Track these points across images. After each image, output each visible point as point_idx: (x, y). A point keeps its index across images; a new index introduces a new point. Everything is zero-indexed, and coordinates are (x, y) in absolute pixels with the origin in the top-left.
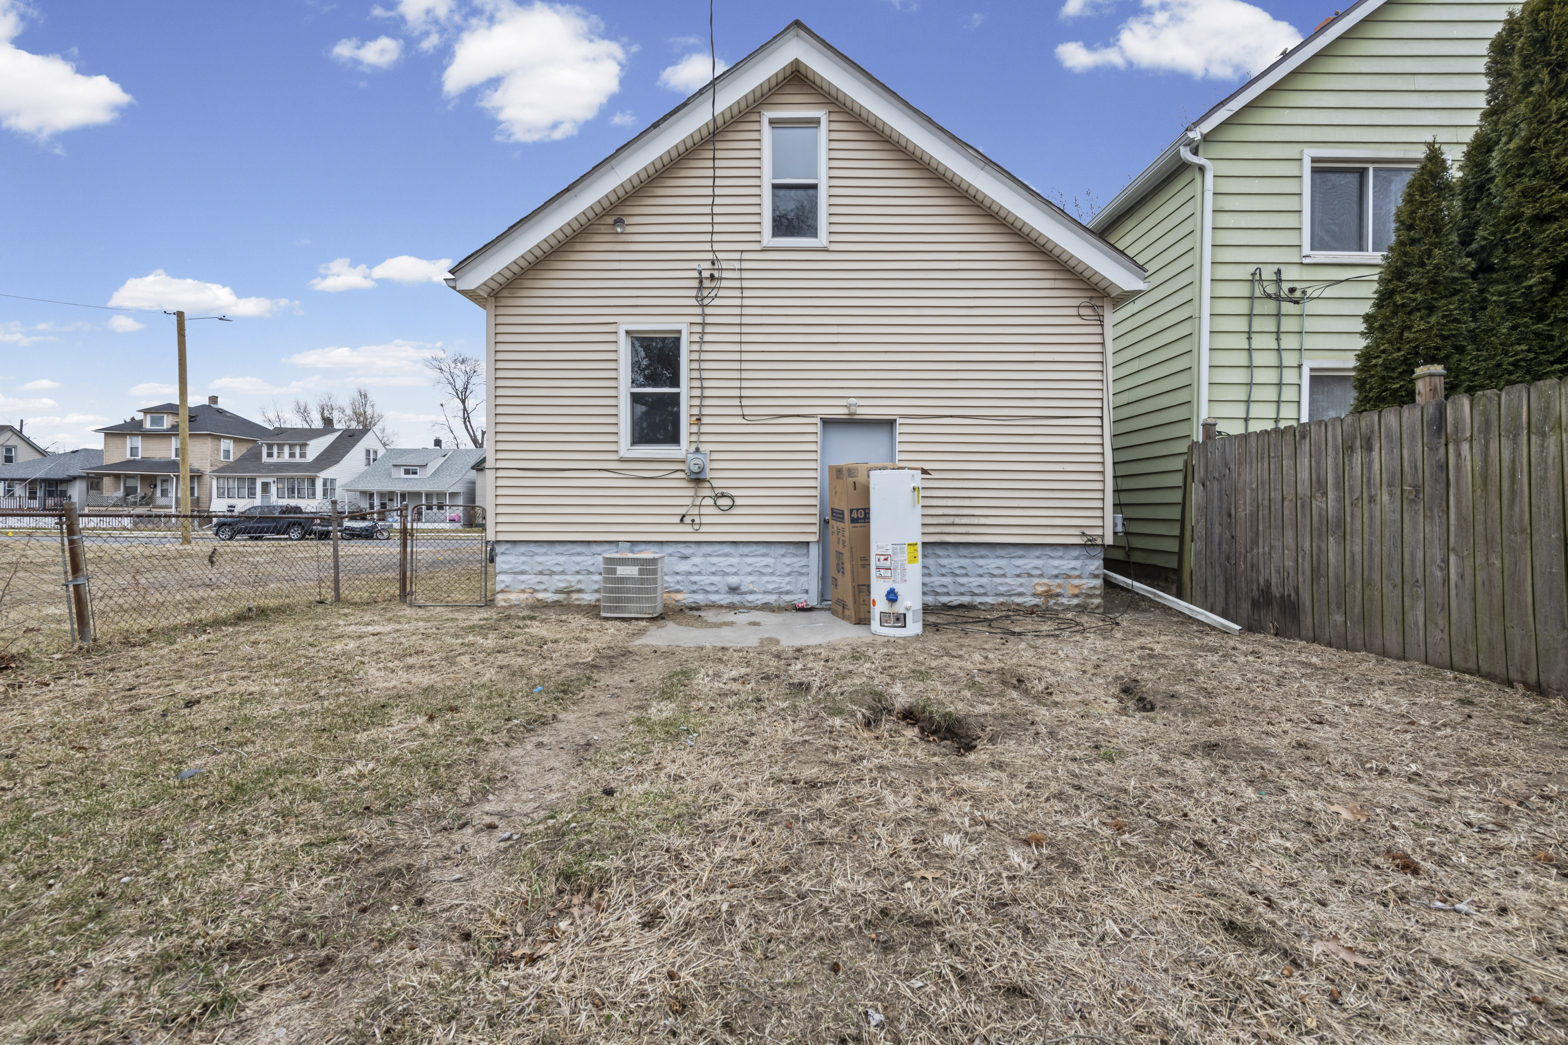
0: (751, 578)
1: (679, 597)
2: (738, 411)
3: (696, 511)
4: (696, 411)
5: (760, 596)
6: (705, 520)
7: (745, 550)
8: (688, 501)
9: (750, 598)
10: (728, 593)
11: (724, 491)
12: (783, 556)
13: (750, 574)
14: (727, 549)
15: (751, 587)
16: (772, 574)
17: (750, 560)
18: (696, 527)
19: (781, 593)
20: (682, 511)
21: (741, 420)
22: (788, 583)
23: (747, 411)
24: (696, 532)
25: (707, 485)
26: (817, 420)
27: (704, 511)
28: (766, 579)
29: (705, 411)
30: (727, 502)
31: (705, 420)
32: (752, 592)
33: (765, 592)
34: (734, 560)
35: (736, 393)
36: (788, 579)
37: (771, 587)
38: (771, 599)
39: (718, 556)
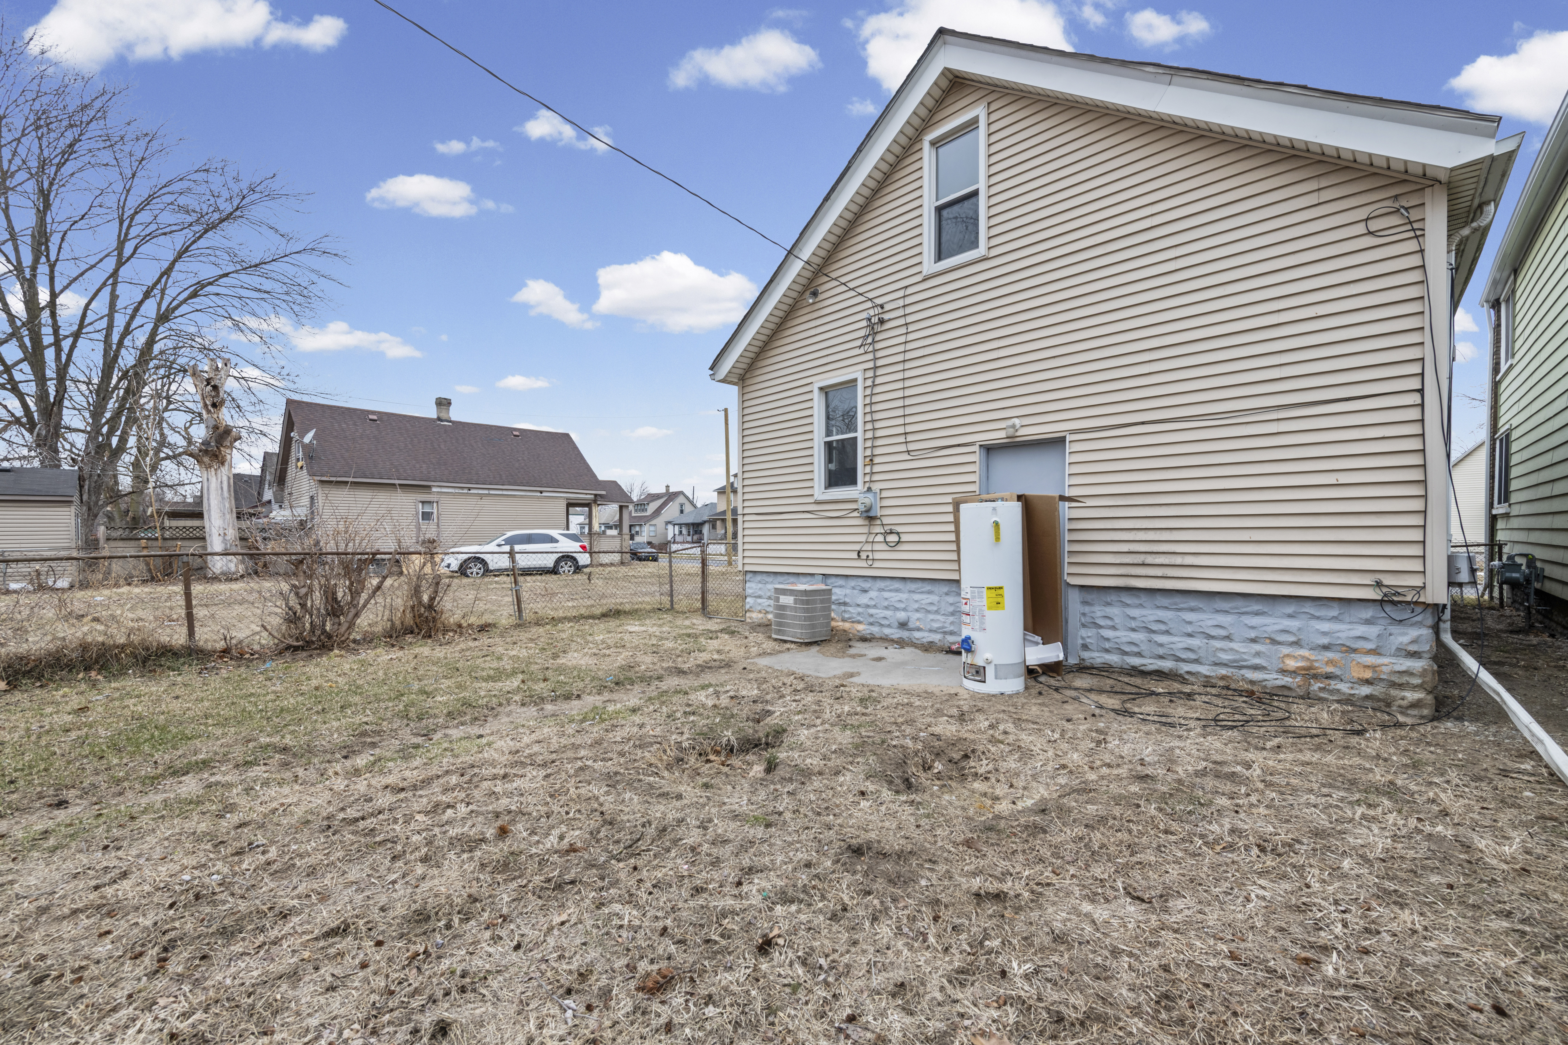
0: (918, 615)
1: (860, 627)
2: (903, 448)
3: (868, 547)
4: (868, 453)
5: (926, 634)
6: (877, 556)
7: (913, 586)
8: (863, 538)
9: (917, 635)
10: (899, 628)
11: (893, 527)
12: (947, 594)
13: (917, 610)
14: (897, 585)
15: (918, 624)
16: (937, 612)
17: (917, 597)
18: (870, 562)
19: (945, 633)
20: (857, 547)
21: (906, 457)
22: (952, 623)
23: (911, 447)
24: (870, 567)
25: (879, 522)
26: (976, 448)
27: (877, 547)
28: (931, 617)
29: (877, 451)
30: (893, 538)
31: (877, 460)
32: (919, 629)
33: (931, 631)
34: (903, 596)
35: (901, 430)
36: (951, 619)
37: (936, 625)
38: (936, 637)
39: (890, 591)
